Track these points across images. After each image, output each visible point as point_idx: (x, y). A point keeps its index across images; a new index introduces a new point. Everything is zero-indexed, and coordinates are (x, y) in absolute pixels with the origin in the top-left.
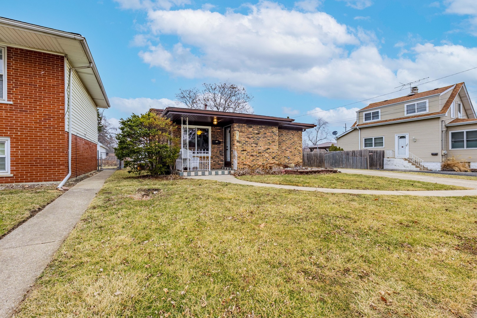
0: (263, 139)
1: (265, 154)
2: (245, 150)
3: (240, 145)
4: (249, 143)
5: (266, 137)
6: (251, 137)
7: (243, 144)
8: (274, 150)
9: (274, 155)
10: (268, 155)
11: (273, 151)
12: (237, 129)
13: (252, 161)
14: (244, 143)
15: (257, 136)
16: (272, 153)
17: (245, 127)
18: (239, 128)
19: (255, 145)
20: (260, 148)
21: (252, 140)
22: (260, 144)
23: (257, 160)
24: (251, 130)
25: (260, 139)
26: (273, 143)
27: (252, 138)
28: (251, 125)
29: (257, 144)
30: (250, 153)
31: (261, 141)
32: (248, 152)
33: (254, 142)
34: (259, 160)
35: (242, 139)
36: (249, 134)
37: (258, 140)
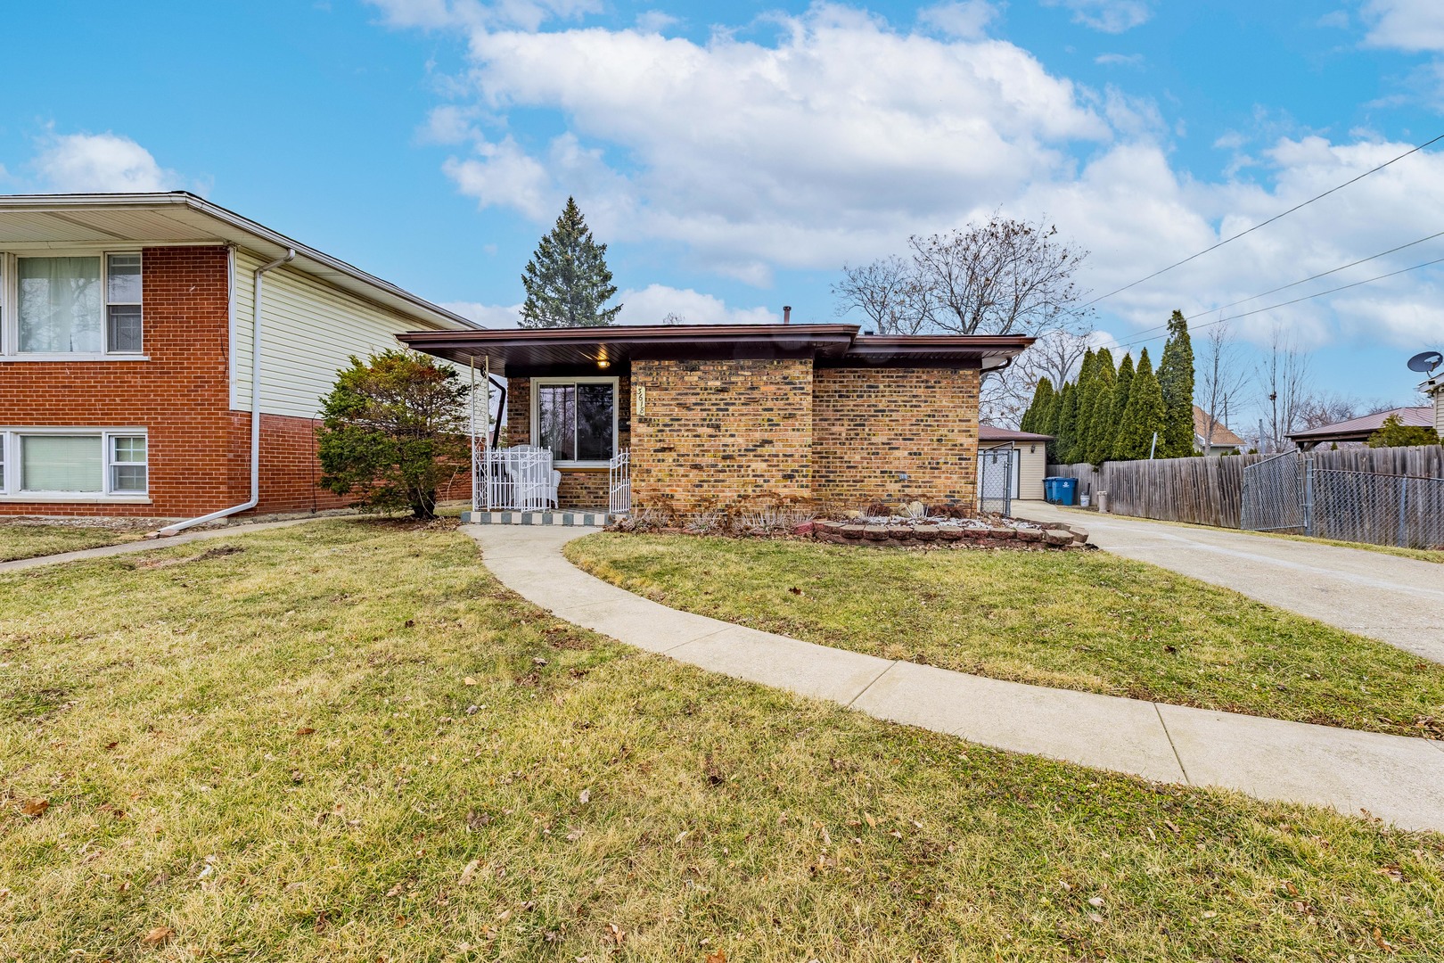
0: (745, 409)
1: (749, 461)
2: (670, 449)
3: (651, 430)
4: (685, 425)
5: (755, 401)
6: (695, 404)
7: (661, 428)
8: (790, 446)
9: (792, 465)
10: (764, 465)
11: (789, 451)
12: (641, 379)
13: (697, 486)
14: (665, 425)
15: (721, 397)
16: (781, 458)
17: (670, 373)
18: (647, 375)
19: (711, 431)
20: (730, 441)
21: (697, 415)
22: (731, 424)
23: (716, 481)
24: (693, 378)
25: (731, 408)
26: (790, 422)
27: (698, 408)
28: (694, 362)
29: (718, 427)
30: (691, 457)
31: (736, 414)
32: (683, 456)
33: (705, 420)
34: (723, 481)
35: (660, 410)
36: (686, 394)
37: (721, 413)
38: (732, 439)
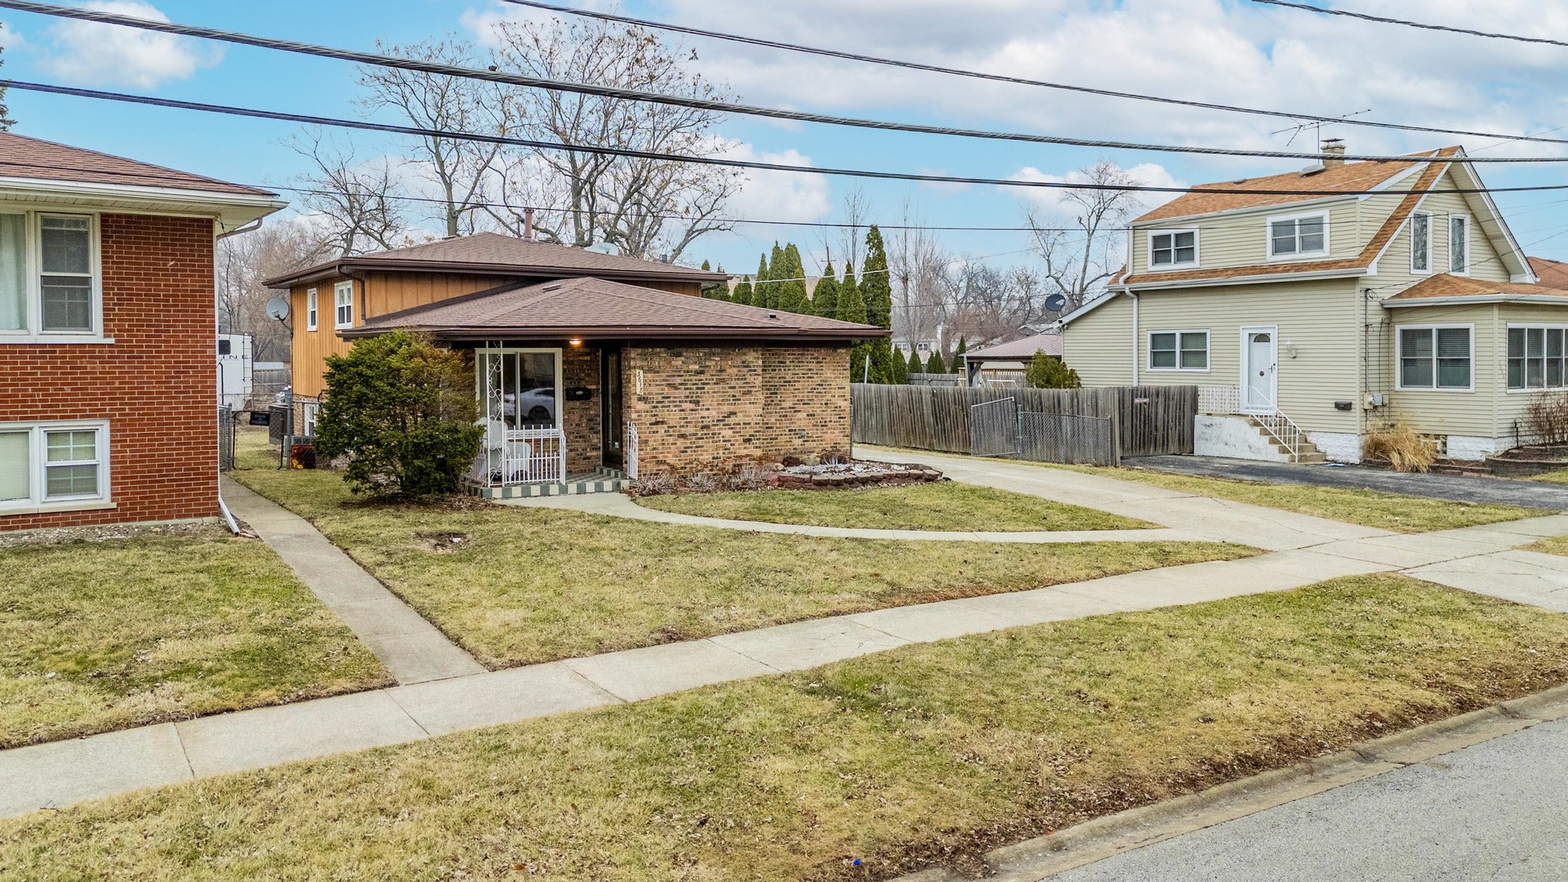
0: (716, 388)
1: (720, 429)
2: (662, 423)
3: (648, 407)
4: (674, 402)
5: (723, 380)
6: (681, 384)
7: (655, 404)
8: (748, 416)
9: (749, 431)
10: (730, 432)
11: (747, 420)
12: (639, 363)
13: (683, 452)
14: (658, 402)
15: (698, 378)
16: (742, 426)
17: (661, 358)
18: (643, 360)
19: (692, 406)
20: (706, 413)
21: (681, 393)
22: (707, 400)
23: (697, 447)
24: (678, 362)
25: (706, 387)
26: (748, 397)
27: (683, 387)
28: (679, 350)
29: (697, 403)
30: (678, 428)
31: (710, 391)
32: (672, 427)
33: (688, 397)
34: (702, 447)
35: (654, 389)
36: (674, 376)
37: (699, 391)
38: (708, 412)
